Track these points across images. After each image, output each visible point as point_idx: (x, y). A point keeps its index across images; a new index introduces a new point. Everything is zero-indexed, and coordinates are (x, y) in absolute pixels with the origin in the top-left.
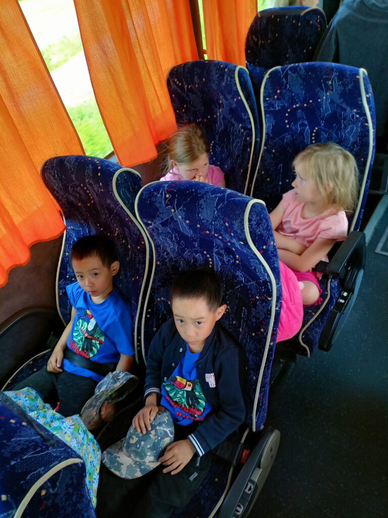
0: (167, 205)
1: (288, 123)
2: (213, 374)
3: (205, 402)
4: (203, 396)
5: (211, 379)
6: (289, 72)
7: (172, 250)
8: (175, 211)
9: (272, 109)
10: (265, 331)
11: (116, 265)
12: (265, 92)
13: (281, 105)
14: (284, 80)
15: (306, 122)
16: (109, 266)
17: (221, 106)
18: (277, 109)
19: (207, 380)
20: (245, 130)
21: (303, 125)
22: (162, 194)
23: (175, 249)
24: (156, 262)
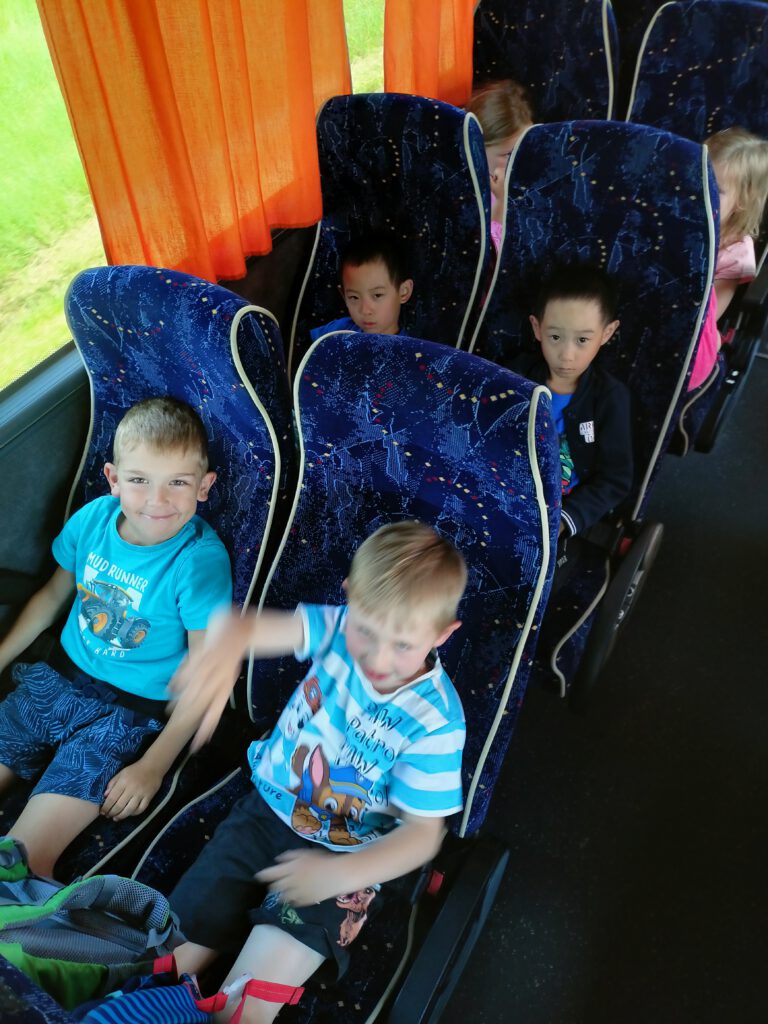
0: (567, 154)
1: (673, 99)
2: (591, 423)
3: (572, 470)
4: (570, 460)
5: (588, 431)
6: (696, 10)
7: (538, 244)
8: (579, 164)
9: (653, 72)
10: (680, 357)
11: (407, 287)
12: (649, 41)
13: (670, 65)
14: (686, 22)
15: (703, 98)
16: (398, 286)
17: (560, 65)
18: (662, 71)
19: (582, 432)
20: (594, 110)
21: (698, 103)
22: (563, 136)
23: (544, 242)
24: (501, 269)
